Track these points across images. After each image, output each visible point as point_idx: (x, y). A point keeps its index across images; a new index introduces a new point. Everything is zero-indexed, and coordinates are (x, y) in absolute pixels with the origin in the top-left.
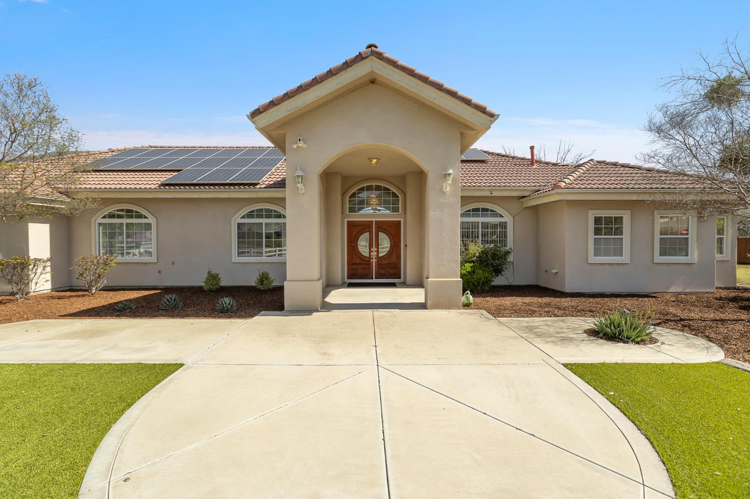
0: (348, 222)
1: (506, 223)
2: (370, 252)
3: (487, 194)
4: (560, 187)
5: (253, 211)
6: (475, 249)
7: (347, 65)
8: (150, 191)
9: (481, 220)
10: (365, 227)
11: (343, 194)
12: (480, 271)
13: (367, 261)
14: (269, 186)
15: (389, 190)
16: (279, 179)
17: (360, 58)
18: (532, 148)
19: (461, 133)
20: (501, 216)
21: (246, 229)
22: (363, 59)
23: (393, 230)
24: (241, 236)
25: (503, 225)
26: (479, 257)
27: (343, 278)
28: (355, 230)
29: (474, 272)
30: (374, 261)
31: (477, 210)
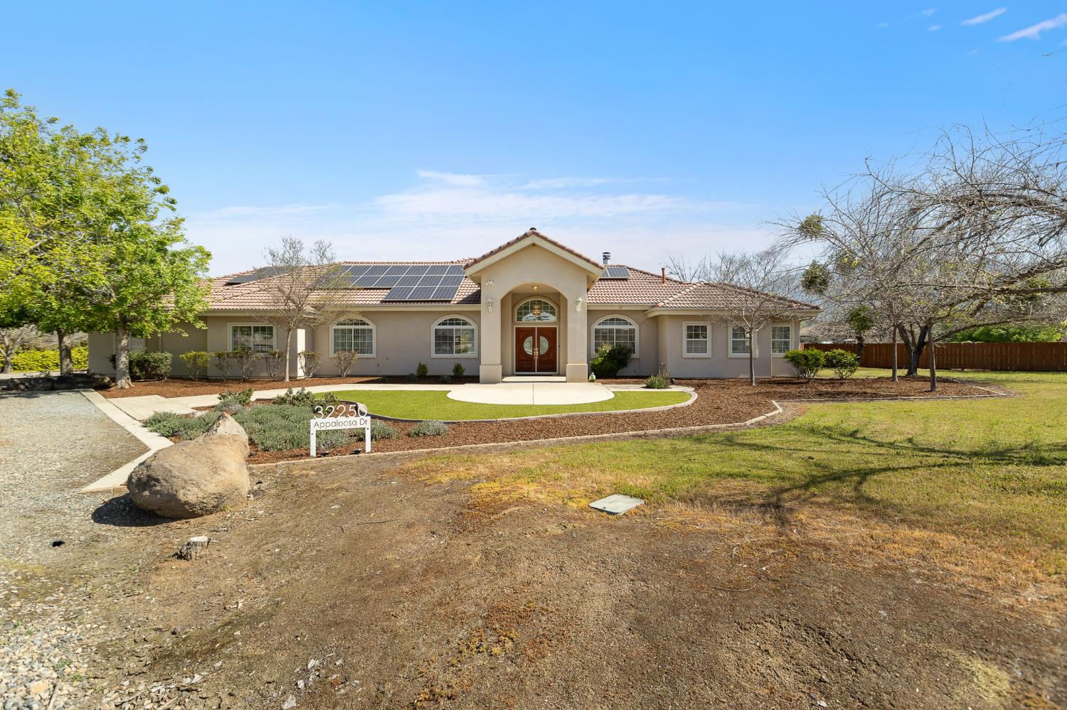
0: (516, 328)
1: (634, 329)
2: (533, 351)
3: (618, 308)
4: (658, 306)
5: (446, 320)
6: (607, 348)
7: (518, 240)
8: (375, 306)
9: (615, 327)
10: (529, 332)
11: (513, 307)
12: (608, 363)
13: (531, 358)
14: (460, 303)
15: (548, 304)
16: (465, 296)
17: (526, 236)
18: (663, 269)
19: (588, 276)
20: (630, 324)
21: (440, 334)
22: (528, 236)
23: (551, 334)
24: (437, 337)
25: (632, 331)
26: (609, 354)
27: (513, 371)
28: (522, 334)
29: (603, 363)
30: (536, 358)
31: (613, 320)
